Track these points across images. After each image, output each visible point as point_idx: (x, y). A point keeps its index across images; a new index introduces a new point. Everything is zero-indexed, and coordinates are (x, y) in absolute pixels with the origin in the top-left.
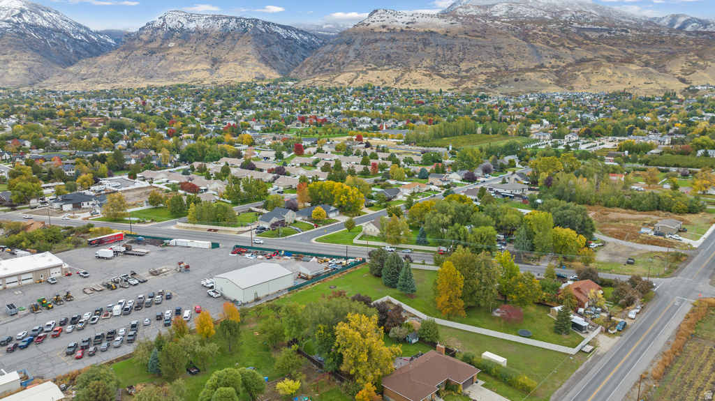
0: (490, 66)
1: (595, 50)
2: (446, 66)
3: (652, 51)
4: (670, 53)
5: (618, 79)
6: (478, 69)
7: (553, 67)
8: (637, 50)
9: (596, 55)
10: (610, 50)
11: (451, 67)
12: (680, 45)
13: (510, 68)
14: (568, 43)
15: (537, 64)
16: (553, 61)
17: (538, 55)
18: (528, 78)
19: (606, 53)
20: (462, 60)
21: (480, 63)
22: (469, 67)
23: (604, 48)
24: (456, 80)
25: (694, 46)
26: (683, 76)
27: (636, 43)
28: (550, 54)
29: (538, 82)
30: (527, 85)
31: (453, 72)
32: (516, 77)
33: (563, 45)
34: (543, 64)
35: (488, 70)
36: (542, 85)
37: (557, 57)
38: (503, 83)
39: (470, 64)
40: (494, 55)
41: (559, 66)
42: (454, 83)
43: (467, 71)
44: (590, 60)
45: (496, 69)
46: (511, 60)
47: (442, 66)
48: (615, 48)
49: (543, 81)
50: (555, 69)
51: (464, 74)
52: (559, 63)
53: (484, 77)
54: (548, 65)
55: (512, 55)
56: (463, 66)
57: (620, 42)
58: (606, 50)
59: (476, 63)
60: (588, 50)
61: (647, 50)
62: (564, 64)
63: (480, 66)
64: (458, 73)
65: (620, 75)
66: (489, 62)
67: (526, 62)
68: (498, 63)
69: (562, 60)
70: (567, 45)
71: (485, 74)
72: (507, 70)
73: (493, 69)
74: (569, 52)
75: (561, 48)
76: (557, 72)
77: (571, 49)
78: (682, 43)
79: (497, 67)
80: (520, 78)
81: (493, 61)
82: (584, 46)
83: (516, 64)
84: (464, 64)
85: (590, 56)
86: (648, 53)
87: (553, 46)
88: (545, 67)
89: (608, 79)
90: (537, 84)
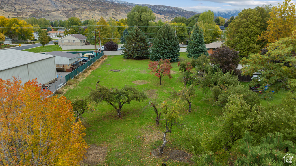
0: (32, 8)
1: (79, 5)
2: (6, 6)
3: (100, 7)
4: (106, 9)
5: (92, 16)
6: (26, 9)
7: (63, 11)
8: (95, 6)
9: (80, 7)
10: (85, 5)
11: (9, 7)
12: (109, 6)
13: (43, 10)
14: (67, 1)
15: (55, 9)
16: (62, 8)
17: (55, 5)
18: (54, 14)
19: (83, 7)
20: (16, 4)
21: (26, 6)
22: (21, 8)
23: (82, 4)
24: (15, 14)
25: (113, 7)
26: (114, 17)
27: (94, 4)
28: (60, 5)
29: (59, 16)
30: (54, 17)
31: (12, 10)
32: (48, 14)
33: (65, 2)
34: (58, 9)
35: (32, 10)
36: (61, 17)
37: (64, 7)
38: (42, 16)
39: (21, 7)
40: (33, 3)
41: (65, 11)
42: (14, 15)
43: (20, 10)
44: (78, 9)
45: (36, 10)
46: (43, 7)
47: (3, 6)
48: (86, 5)
49: (61, 16)
50: (64, 12)
51: (19, 11)
52: (65, 9)
53: (31, 13)
54: (61, 10)
55: (43, 4)
56: (17, 7)
57: (88, 3)
58: (83, 5)
59: (24, 6)
60: (76, 5)
61: (98, 7)
62: (68, 10)
63: (26, 8)
64: (15, 11)
65: (92, 15)
66: (31, 7)
67: (50, 8)
68: (36, 7)
69: (67, 8)
70: (67, 2)
71: (31, 12)
72: (41, 11)
73: (34, 10)
74: (68, 5)
75: (65, 3)
76: (66, 13)
77: (69, 4)
78: (109, 5)
79: (36, 9)
80: (50, 14)
81: (33, 6)
82: (74, 3)
83: (46, 9)
84: (17, 6)
85: (77, 7)
86: (99, 8)
87: (61, 2)
88: (60, 11)
89: (88, 16)
90: (58, 17)
